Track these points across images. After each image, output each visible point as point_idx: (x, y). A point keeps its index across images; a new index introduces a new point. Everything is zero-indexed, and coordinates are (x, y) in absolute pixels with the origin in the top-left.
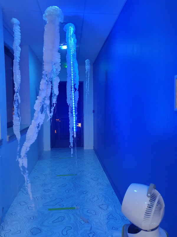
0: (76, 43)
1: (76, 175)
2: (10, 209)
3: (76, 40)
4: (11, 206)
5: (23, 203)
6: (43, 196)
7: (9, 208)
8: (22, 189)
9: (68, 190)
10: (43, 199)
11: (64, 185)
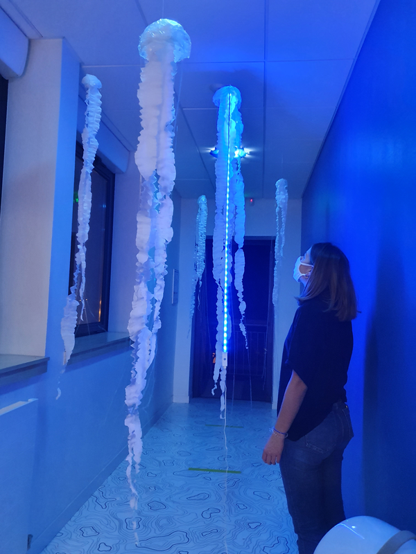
0: (241, 132)
1: (240, 472)
2: (55, 540)
3: (242, 126)
4: (59, 534)
5: (89, 532)
6: (143, 518)
7: (53, 539)
8: (96, 493)
9: (210, 512)
10: (142, 527)
11: (202, 497)
